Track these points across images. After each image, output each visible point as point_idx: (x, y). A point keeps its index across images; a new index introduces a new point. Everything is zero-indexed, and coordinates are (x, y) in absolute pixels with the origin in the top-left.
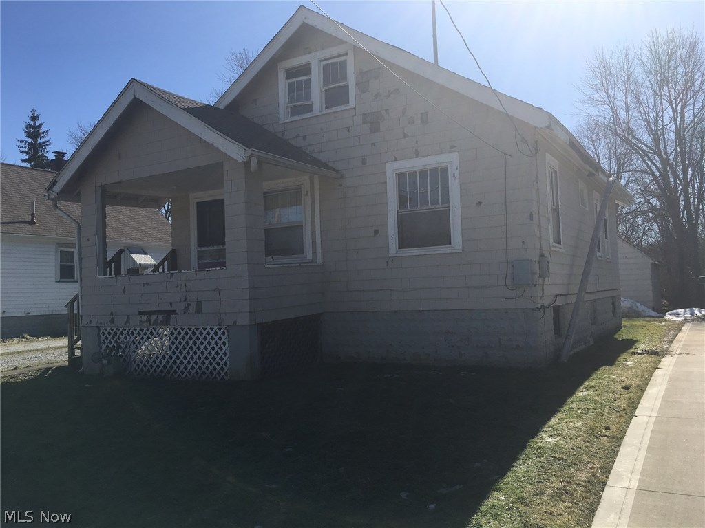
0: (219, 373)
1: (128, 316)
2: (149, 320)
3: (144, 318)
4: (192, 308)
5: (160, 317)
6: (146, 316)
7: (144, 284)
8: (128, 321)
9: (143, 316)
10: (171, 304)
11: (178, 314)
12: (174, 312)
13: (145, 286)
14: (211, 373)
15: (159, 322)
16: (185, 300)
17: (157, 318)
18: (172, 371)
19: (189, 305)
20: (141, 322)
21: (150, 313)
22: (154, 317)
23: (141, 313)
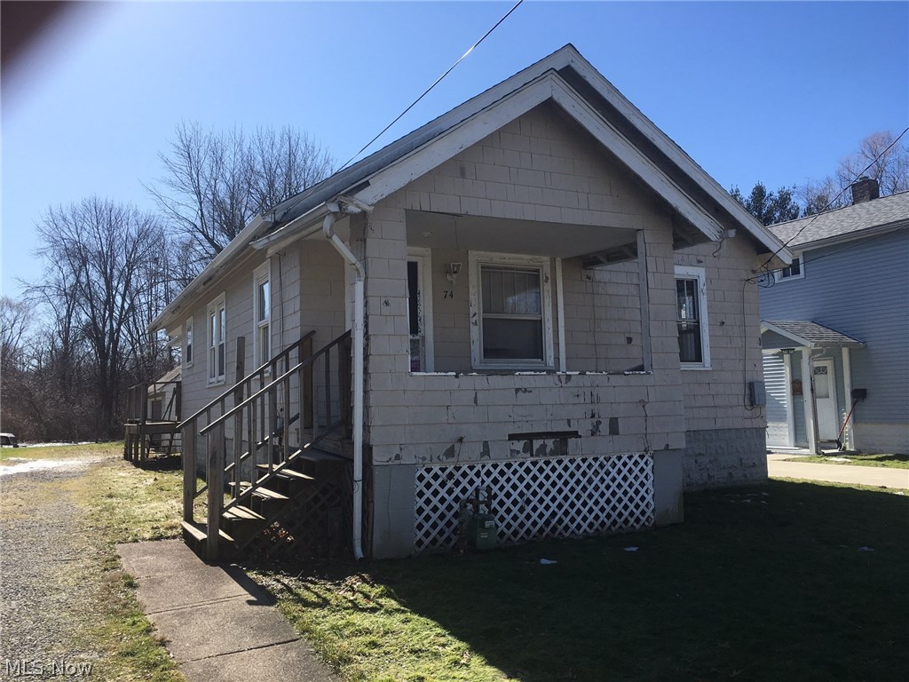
0: (638, 520)
1: (486, 444)
2: (528, 449)
3: (519, 445)
4: (605, 428)
5: (550, 443)
6: (522, 443)
7: (517, 390)
8: (486, 452)
9: (516, 442)
10: (569, 421)
11: (580, 437)
12: (575, 434)
13: (520, 394)
14: (626, 521)
15: (548, 451)
16: (593, 416)
17: (544, 446)
18: (560, 528)
19: (599, 423)
20: (514, 452)
21: (530, 437)
22: (537, 444)
23: (512, 437)
